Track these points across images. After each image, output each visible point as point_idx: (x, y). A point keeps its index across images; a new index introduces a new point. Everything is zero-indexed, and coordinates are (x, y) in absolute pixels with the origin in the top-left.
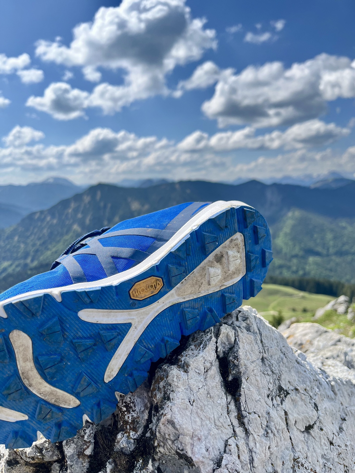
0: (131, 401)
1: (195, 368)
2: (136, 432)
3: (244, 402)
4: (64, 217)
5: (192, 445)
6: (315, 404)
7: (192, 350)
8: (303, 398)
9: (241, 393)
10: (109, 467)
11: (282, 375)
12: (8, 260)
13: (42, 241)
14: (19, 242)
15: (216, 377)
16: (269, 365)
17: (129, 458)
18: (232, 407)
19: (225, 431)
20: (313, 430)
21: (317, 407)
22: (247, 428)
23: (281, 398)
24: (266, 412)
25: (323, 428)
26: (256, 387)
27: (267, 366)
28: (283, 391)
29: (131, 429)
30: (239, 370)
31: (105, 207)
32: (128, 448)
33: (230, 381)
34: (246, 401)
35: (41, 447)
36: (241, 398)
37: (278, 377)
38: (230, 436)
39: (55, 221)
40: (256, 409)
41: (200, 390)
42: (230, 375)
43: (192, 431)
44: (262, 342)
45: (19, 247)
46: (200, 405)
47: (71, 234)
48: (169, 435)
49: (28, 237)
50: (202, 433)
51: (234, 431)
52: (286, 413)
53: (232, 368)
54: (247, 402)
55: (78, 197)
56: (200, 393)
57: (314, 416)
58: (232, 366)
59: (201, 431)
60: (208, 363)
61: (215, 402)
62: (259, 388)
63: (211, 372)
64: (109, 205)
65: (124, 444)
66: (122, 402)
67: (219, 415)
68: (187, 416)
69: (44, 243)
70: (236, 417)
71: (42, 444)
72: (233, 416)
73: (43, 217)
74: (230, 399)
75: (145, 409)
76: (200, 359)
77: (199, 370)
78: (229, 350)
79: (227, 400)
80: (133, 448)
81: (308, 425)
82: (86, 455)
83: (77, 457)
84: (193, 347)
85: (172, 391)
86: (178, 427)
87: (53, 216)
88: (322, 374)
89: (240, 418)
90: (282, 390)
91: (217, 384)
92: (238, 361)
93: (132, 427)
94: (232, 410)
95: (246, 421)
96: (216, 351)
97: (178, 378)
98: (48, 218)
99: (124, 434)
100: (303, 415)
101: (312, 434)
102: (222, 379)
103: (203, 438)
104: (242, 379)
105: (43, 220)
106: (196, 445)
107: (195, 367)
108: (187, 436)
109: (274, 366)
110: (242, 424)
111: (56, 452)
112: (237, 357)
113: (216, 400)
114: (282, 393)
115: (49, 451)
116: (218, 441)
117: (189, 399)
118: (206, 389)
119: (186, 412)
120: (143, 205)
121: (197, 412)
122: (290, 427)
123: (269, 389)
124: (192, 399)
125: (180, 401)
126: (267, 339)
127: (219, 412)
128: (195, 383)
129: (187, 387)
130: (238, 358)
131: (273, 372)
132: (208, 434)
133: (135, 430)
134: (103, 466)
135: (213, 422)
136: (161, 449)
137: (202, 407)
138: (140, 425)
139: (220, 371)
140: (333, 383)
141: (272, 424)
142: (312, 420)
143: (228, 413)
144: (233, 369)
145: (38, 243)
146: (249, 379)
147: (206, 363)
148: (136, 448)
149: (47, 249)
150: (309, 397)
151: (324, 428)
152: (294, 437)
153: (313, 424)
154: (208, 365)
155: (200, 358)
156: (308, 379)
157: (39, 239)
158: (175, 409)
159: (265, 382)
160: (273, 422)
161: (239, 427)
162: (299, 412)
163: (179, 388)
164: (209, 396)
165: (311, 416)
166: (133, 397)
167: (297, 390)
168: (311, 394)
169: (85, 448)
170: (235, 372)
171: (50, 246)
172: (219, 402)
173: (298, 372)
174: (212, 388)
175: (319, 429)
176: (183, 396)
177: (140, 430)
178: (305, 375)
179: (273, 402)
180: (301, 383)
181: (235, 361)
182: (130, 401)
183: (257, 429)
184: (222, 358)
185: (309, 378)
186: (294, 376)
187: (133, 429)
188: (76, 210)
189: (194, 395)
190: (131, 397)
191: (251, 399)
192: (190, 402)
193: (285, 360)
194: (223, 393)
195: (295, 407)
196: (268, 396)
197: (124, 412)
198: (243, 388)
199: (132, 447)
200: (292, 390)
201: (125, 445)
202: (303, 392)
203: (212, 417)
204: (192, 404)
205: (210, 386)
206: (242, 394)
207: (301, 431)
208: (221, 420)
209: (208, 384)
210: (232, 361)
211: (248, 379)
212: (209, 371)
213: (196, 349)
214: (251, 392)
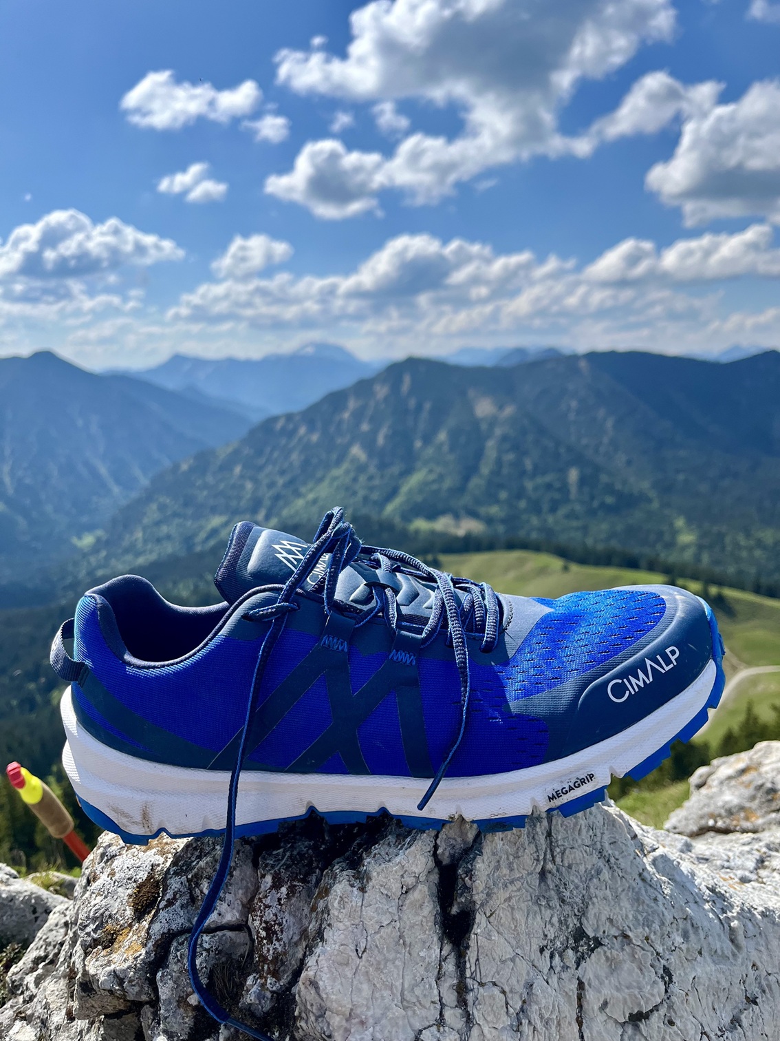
0: (277, 922)
1: (381, 886)
2: (278, 980)
3: (473, 961)
4: (332, 429)
5: (347, 1031)
6: (666, 970)
7: (389, 845)
8: (636, 956)
9: (470, 942)
10: (223, 1034)
11: (590, 907)
12: (221, 514)
13: (287, 477)
14: (242, 477)
15: (426, 904)
16: (556, 886)
17: (258, 1025)
18: (450, 966)
19: (424, 1013)
20: (648, 1023)
21: (670, 976)
22: (471, 1012)
23: (579, 954)
24: (527, 983)
25: (674, 1020)
26: (512, 932)
27: (551, 887)
28: (584, 939)
29: (269, 972)
30: (472, 897)
31: (419, 408)
32: (260, 1007)
33: (454, 915)
34: (478, 960)
35: (122, 976)
36: (468, 952)
37: (576, 911)
38: (431, 1023)
39: (315, 438)
40: (497, 977)
41: (383, 930)
42: (455, 903)
43: (350, 1006)
44: (549, 835)
45: (242, 487)
46: (376, 960)
47: (345, 465)
48: (312, 1005)
49: (261, 468)
50: (370, 1013)
51: (441, 1014)
52: (581, 985)
53: (459, 892)
54: (481, 961)
55: (364, 387)
56: (381, 937)
57: (653, 995)
58: (461, 887)
59: (368, 1008)
60: (409, 877)
61: (415, 955)
62: (518, 934)
63: (415, 895)
64: (427, 406)
65: (252, 998)
66: (261, 920)
67: (416, 980)
68: (345, 977)
69: (291, 482)
70: (455, 988)
71: (124, 970)
72: (447, 985)
73: (291, 426)
74: (448, 952)
75: (300, 939)
76: (394, 869)
77: (388, 889)
78: (462, 854)
79: (441, 952)
80: (269, 1007)
81: (636, 1012)
82: (191, 1005)
83: (176, 1004)
84: (391, 839)
85: (329, 925)
86: (324, 996)
87: (312, 428)
88: (714, 901)
89: (462, 990)
90: (584, 937)
91: (424, 920)
92: (471, 880)
93: (272, 969)
94: (447, 973)
95: (470, 997)
96: (435, 854)
97: (342, 903)
98: (302, 430)
99: (257, 980)
100: (626, 991)
101: (643, 1030)
102: (439, 909)
103: (371, 1021)
104: (478, 916)
105: (291, 434)
106: (354, 1032)
107: (381, 883)
108: (338, 1015)
109: (572, 887)
110: (462, 1002)
111: (147, 989)
112: (472, 870)
113: (417, 950)
114: (582, 943)
115: (134, 985)
116: (400, 1031)
117: (356, 946)
118: (397, 928)
119: (343, 970)
120: (501, 407)
121: (367, 972)
122: (585, 1013)
123: (546, 936)
124: (363, 945)
125: (337, 948)
126: (565, 830)
127: (418, 975)
128: (375, 915)
129: (357, 921)
130: (473, 873)
131: (563, 901)
132: (383, 1014)
133: (276, 974)
134: (216, 1030)
135: (399, 994)
136: (303, 1024)
137: (379, 963)
138: (286, 968)
139: (438, 892)
140: (735, 924)
141: (535, 1007)
142: (646, 1003)
143: (438, 978)
144: (461, 895)
145: (281, 481)
146: (494, 915)
147: (405, 876)
148: (273, 1008)
149: (298, 494)
150: (652, 954)
151: (678, 1022)
152: (591, 1033)
153: (652, 1011)
154: (410, 881)
155: (394, 867)
156: (656, 917)
157: (282, 472)
158: (323, 962)
159: (537, 923)
160: (537, 1004)
161: (456, 1006)
162: (620, 983)
163: (340, 922)
164: (401, 941)
165: (647, 995)
166: (282, 913)
167: (626, 937)
168: (660, 949)
169: (190, 992)
170: (463, 900)
171: (303, 490)
172: (422, 954)
173: (638, 900)
174: (412, 927)
175: (666, 1022)
176: (346, 938)
177: (285, 977)
178: (652, 907)
179: (551, 963)
180: (639, 924)
181: (467, 878)
182: (274, 921)
183: (492, 1016)
184: (447, 867)
185: (661, 916)
186: (626, 908)
187: (274, 973)
188: (358, 416)
189: (369, 938)
190: (278, 914)
191: (491, 957)
192: (357, 950)
193: (606, 874)
194: (436, 939)
195: (612, 974)
196: (542, 950)
197: (263, 939)
198: (476, 934)
199: (267, 1006)
200: (616, 937)
201: (253, 1001)
202: (639, 943)
203: (398, 984)
204: (360, 955)
205: (408, 922)
206: (472, 945)
207: (616, 1022)
208: (418, 991)
209: (405, 918)
210: (462, 878)
211: (491, 915)
212: (411, 892)
213: (397, 844)
214: (493, 942)
